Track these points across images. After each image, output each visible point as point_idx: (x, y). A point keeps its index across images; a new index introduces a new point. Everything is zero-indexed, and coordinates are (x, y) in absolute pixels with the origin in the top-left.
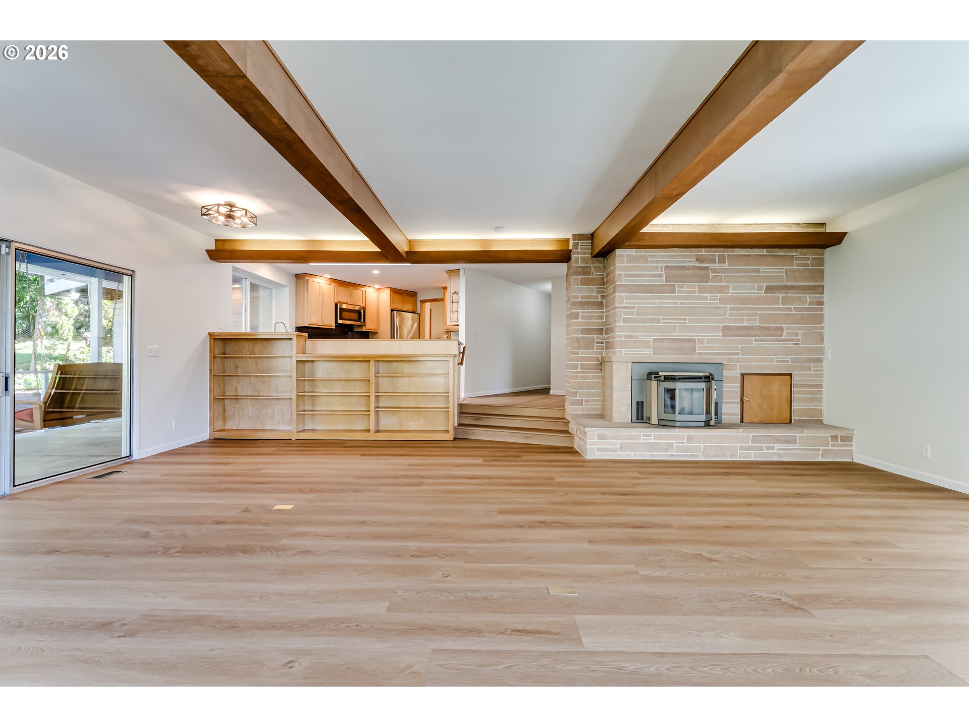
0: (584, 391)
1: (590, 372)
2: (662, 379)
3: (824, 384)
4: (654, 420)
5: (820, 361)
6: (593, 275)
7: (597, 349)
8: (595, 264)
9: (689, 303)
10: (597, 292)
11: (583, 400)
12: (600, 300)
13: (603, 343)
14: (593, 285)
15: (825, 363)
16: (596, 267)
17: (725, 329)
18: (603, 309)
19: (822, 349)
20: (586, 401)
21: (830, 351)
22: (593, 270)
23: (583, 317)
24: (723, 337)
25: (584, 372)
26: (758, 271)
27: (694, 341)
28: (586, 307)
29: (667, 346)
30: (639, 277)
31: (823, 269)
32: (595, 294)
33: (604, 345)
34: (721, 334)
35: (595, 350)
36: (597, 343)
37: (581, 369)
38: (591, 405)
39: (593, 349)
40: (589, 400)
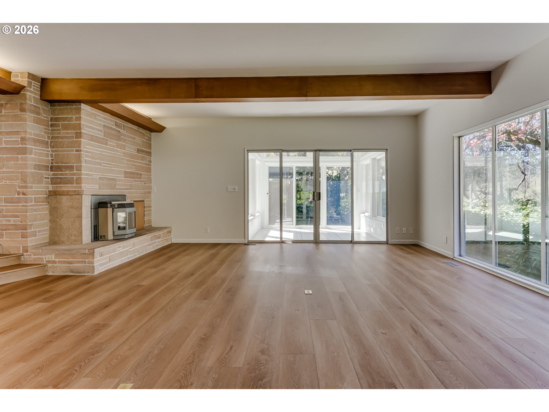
0: (37, 222)
1: (41, 205)
2: (116, 206)
3: (152, 205)
4: (110, 237)
5: (150, 193)
6: (42, 117)
7: (45, 184)
8: (43, 106)
9: (113, 154)
10: (45, 132)
11: (36, 231)
12: (46, 140)
13: (48, 178)
14: (42, 125)
15: (152, 194)
16: (43, 109)
17: (126, 172)
18: (49, 148)
19: (151, 187)
20: (39, 231)
21: (155, 188)
22: (41, 111)
23: (36, 154)
24: (125, 178)
25: (37, 205)
26: (134, 138)
27: (114, 180)
28: (38, 144)
29: (105, 183)
30: (92, 129)
31: (151, 143)
32: (43, 134)
33: (50, 180)
34: (124, 176)
35: (44, 185)
36: (46, 178)
37: (35, 202)
38: (42, 235)
39: (43, 184)
40: (41, 230)
